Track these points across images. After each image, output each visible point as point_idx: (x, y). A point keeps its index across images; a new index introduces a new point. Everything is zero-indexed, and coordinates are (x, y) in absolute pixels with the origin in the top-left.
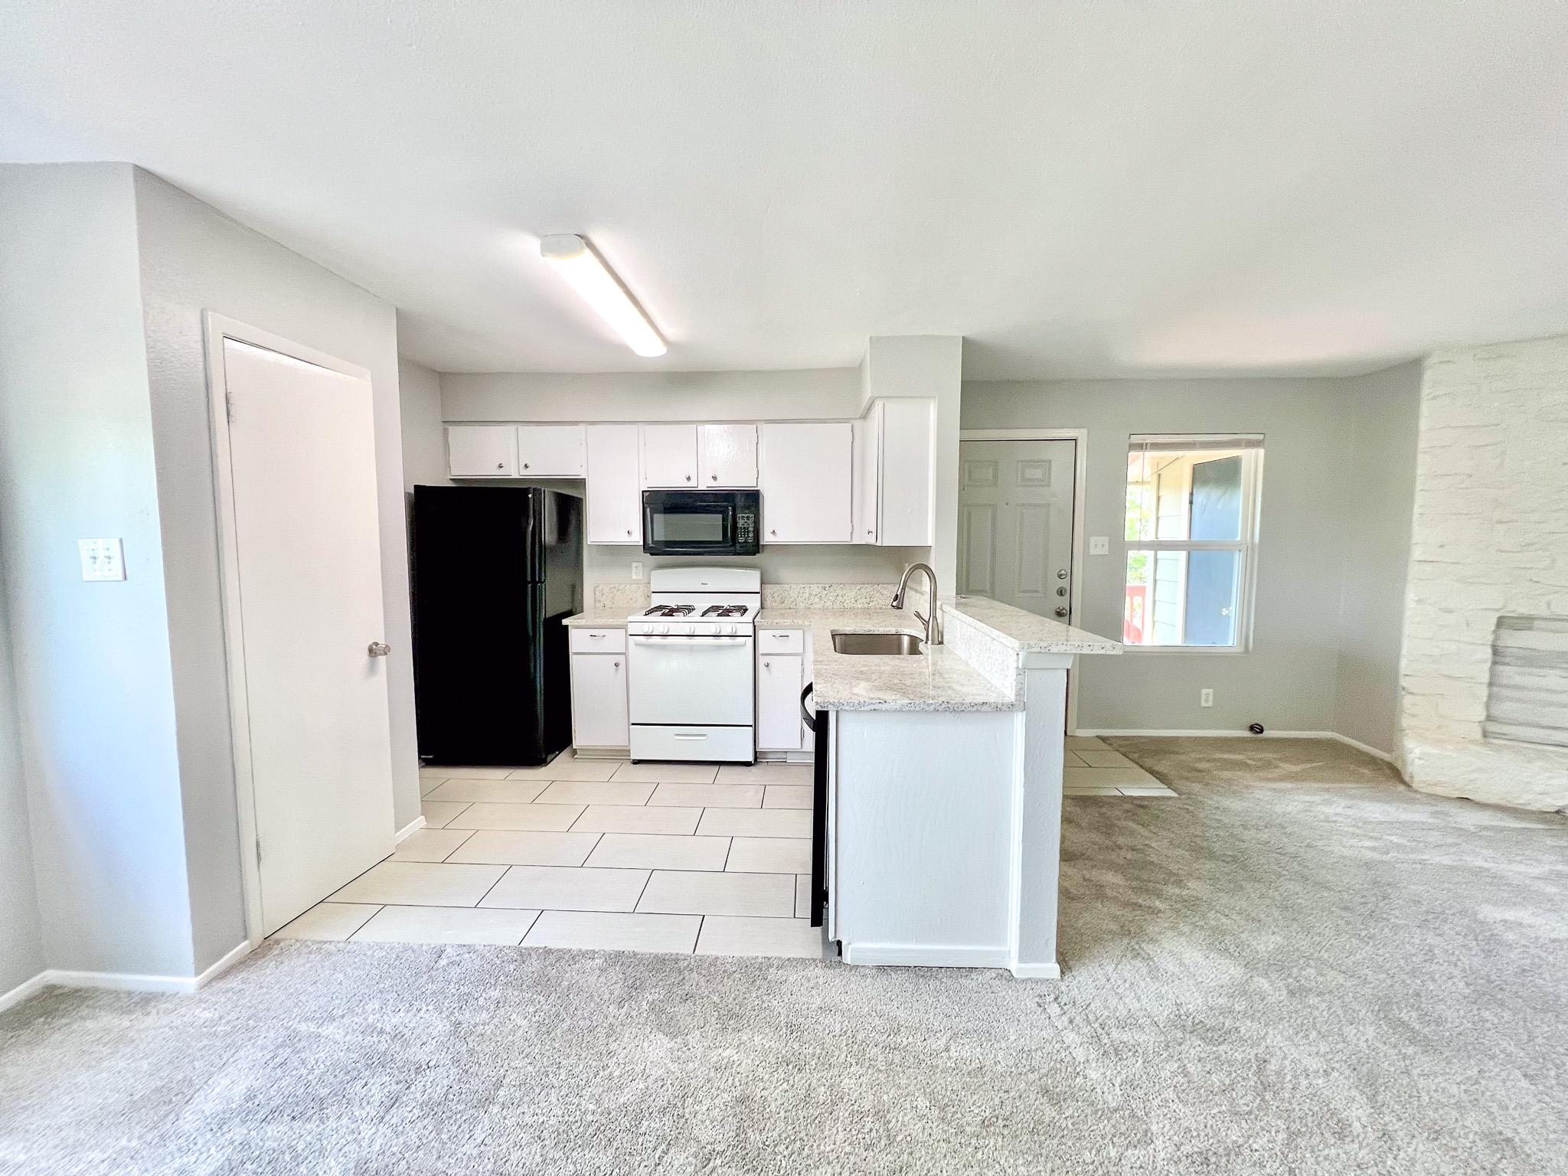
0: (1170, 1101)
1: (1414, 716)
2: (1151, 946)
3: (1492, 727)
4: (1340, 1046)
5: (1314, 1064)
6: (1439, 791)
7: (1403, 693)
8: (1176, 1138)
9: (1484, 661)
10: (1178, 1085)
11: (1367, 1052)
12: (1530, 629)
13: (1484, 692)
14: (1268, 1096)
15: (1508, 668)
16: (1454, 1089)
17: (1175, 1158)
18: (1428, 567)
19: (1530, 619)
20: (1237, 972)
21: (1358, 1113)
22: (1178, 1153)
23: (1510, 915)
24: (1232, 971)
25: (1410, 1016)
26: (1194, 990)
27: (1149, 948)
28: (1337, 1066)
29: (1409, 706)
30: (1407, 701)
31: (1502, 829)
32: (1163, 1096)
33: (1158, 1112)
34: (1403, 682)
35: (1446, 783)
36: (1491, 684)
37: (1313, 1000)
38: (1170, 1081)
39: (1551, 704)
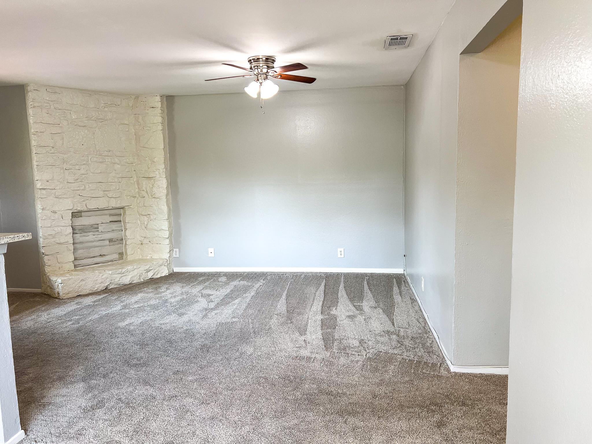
0: (112, 430)
1: (49, 266)
2: (45, 399)
3: (77, 263)
4: (130, 381)
5: (130, 389)
6: (70, 295)
7: (43, 256)
8: (124, 435)
9: (70, 233)
10: (108, 424)
11: (137, 377)
12: (81, 216)
13: (71, 247)
14: (131, 405)
15: (76, 235)
16: (160, 370)
17: (130, 439)
18: (44, 192)
19: (80, 212)
20: (82, 385)
21: (151, 391)
22: (130, 437)
23: (126, 323)
24: (81, 386)
25: (135, 362)
26: (78, 399)
27: (45, 400)
28: (135, 385)
29: (47, 262)
30: (46, 258)
31: (99, 300)
32: (109, 430)
33: (113, 435)
34: (42, 250)
35: (71, 291)
36: (74, 244)
37: (112, 375)
38: (105, 426)
39: (91, 247)
